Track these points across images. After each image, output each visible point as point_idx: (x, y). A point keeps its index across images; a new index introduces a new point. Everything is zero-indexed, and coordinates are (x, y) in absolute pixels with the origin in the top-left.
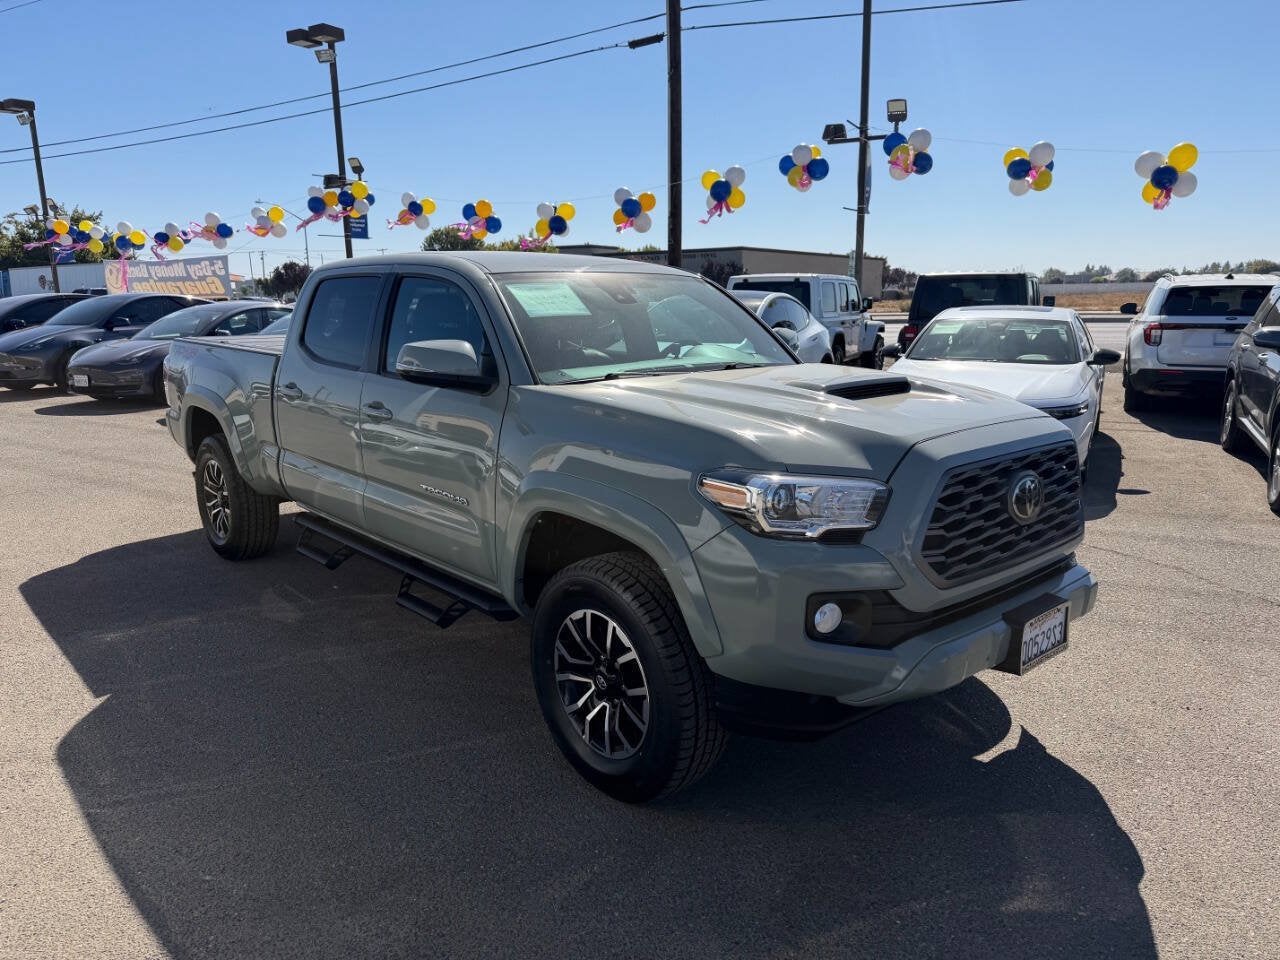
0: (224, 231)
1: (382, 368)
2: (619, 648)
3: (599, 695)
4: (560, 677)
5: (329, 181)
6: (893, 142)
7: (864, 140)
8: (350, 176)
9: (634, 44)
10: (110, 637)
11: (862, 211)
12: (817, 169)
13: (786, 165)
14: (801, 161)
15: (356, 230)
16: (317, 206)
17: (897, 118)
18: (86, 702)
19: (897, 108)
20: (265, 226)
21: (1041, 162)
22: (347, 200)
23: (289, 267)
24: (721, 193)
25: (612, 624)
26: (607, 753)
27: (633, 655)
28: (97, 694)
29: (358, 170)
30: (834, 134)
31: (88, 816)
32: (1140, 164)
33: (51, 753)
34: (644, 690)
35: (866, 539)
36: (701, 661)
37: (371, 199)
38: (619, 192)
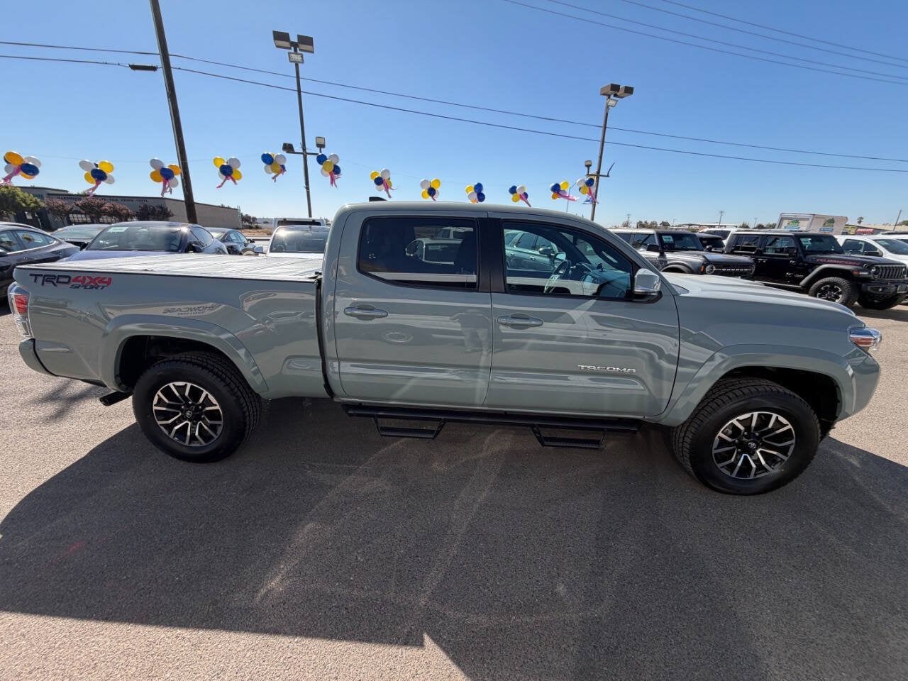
6: (321, 159)
7: (305, 154)
9: (134, 67)
11: (308, 188)
17: (321, 146)
19: (321, 142)
21: (385, 178)
24: (226, 171)
27: (789, 427)
30: (288, 148)
34: (792, 441)
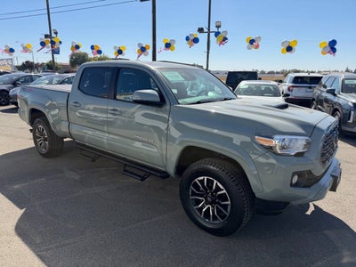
0: (12, 51)
1: (115, 98)
2: (218, 189)
3: (207, 203)
4: (191, 197)
5: (46, 36)
6: (217, 34)
7: (209, 33)
8: (53, 35)
10: (16, 187)
11: (208, 53)
12: (196, 40)
13: (187, 39)
14: (191, 38)
15: (55, 52)
16: (43, 44)
17: (218, 27)
18: (18, 212)
19: (218, 24)
20: (26, 49)
22: (53, 43)
23: (27, 62)
24: (168, 46)
25: (215, 182)
26: (211, 221)
27: (224, 191)
28: (21, 209)
29: (56, 33)
30: (201, 30)
31: (38, 255)
32: (283, 44)
33: (13, 232)
34: (229, 202)
35: (305, 155)
36: (254, 194)
37: (60, 42)
38: (139, 44)
